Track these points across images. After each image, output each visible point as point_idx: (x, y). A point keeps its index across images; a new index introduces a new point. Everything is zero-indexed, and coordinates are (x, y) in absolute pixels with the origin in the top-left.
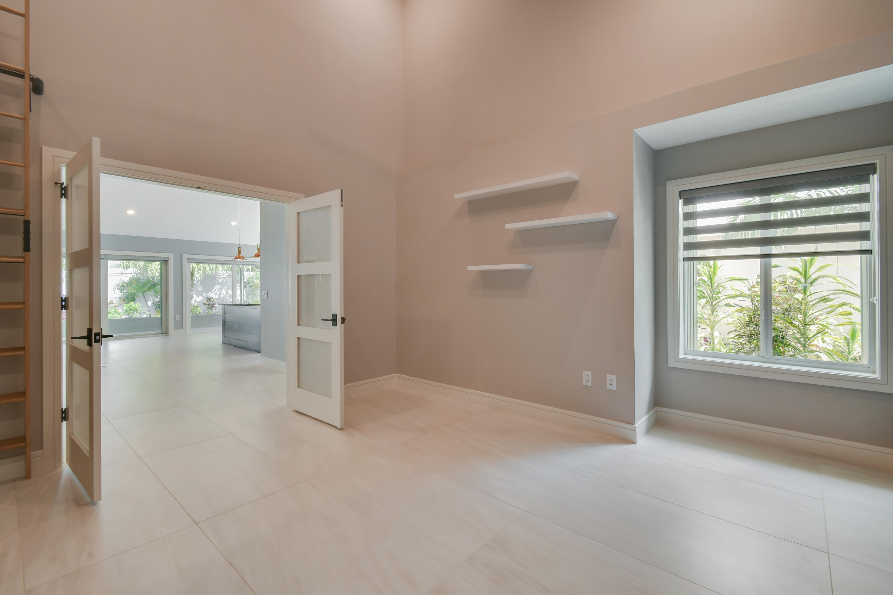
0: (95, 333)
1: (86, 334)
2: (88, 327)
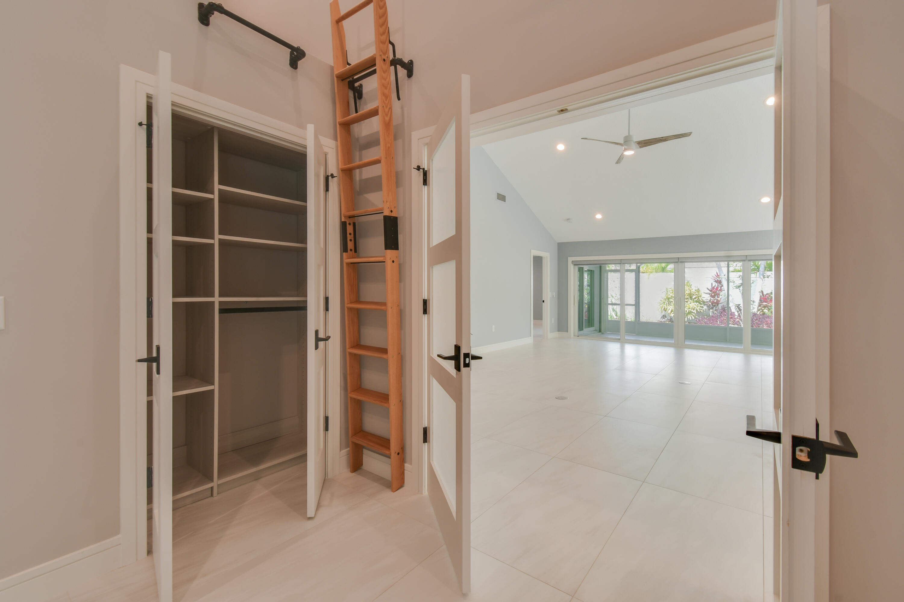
0: (464, 354)
1: (453, 354)
2: (455, 344)
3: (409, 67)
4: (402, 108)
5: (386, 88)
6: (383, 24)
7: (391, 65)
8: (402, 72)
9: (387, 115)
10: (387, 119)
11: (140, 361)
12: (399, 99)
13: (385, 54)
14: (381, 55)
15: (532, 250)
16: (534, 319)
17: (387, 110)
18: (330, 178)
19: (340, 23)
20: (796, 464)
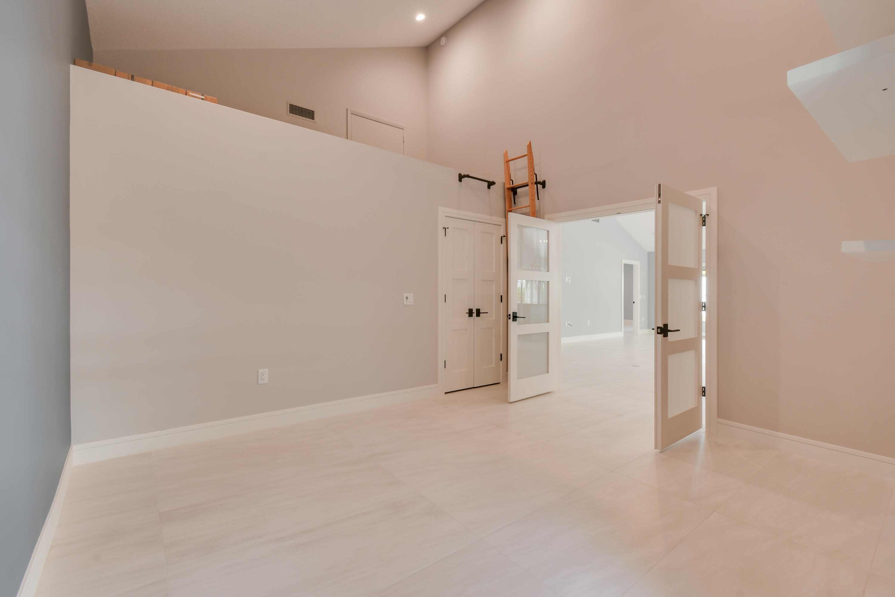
3: (543, 184)
4: (539, 203)
5: (533, 196)
6: (532, 167)
7: (535, 184)
8: (540, 186)
9: (533, 209)
10: (533, 210)
11: (467, 313)
12: (538, 199)
13: (532, 180)
14: (531, 182)
15: (622, 260)
16: (624, 319)
17: (533, 207)
18: (503, 237)
19: (508, 162)
20: (658, 333)
